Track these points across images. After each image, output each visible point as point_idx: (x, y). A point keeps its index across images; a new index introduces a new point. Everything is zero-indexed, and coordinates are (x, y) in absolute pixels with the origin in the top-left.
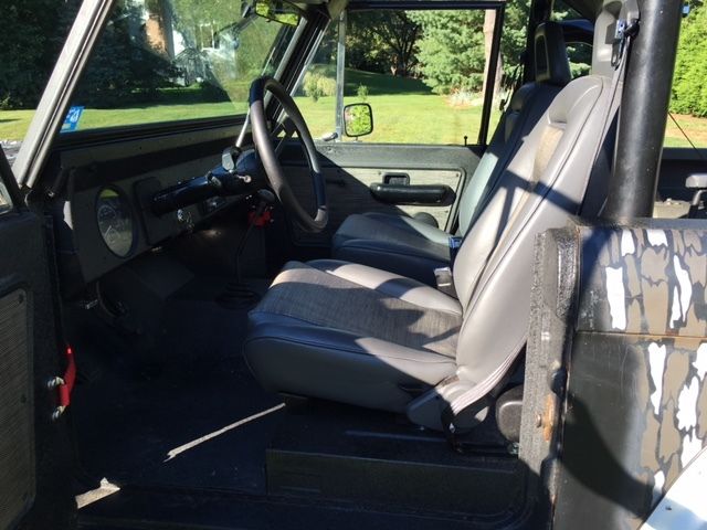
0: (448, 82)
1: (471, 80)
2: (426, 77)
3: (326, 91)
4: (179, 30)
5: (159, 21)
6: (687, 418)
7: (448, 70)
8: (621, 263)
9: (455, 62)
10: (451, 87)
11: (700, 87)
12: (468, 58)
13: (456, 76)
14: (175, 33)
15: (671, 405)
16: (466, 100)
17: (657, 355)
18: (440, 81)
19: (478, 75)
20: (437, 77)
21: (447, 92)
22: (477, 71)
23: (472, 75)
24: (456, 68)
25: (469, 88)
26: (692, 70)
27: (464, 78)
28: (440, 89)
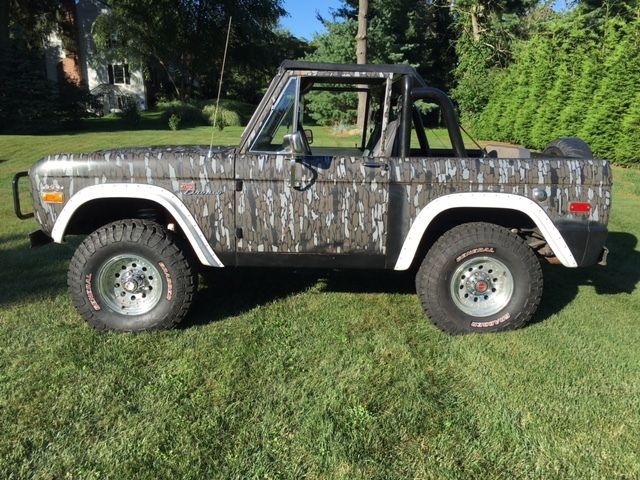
0: (329, 116)
1: (348, 115)
2: (313, 112)
3: (228, 122)
4: (94, 68)
5: (75, 59)
6: (416, 203)
7: (329, 107)
8: (399, 165)
9: (335, 101)
10: (332, 120)
11: (514, 122)
12: (345, 97)
13: (336, 112)
14: (89, 70)
15: (412, 199)
16: (345, 130)
17: (408, 188)
18: (323, 116)
19: (353, 111)
20: (321, 112)
21: (329, 124)
22: (351, 108)
23: (349, 111)
24: (336, 105)
25: (346, 121)
26: (508, 109)
27: (343, 114)
28: (324, 121)
